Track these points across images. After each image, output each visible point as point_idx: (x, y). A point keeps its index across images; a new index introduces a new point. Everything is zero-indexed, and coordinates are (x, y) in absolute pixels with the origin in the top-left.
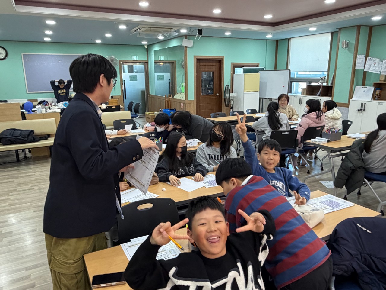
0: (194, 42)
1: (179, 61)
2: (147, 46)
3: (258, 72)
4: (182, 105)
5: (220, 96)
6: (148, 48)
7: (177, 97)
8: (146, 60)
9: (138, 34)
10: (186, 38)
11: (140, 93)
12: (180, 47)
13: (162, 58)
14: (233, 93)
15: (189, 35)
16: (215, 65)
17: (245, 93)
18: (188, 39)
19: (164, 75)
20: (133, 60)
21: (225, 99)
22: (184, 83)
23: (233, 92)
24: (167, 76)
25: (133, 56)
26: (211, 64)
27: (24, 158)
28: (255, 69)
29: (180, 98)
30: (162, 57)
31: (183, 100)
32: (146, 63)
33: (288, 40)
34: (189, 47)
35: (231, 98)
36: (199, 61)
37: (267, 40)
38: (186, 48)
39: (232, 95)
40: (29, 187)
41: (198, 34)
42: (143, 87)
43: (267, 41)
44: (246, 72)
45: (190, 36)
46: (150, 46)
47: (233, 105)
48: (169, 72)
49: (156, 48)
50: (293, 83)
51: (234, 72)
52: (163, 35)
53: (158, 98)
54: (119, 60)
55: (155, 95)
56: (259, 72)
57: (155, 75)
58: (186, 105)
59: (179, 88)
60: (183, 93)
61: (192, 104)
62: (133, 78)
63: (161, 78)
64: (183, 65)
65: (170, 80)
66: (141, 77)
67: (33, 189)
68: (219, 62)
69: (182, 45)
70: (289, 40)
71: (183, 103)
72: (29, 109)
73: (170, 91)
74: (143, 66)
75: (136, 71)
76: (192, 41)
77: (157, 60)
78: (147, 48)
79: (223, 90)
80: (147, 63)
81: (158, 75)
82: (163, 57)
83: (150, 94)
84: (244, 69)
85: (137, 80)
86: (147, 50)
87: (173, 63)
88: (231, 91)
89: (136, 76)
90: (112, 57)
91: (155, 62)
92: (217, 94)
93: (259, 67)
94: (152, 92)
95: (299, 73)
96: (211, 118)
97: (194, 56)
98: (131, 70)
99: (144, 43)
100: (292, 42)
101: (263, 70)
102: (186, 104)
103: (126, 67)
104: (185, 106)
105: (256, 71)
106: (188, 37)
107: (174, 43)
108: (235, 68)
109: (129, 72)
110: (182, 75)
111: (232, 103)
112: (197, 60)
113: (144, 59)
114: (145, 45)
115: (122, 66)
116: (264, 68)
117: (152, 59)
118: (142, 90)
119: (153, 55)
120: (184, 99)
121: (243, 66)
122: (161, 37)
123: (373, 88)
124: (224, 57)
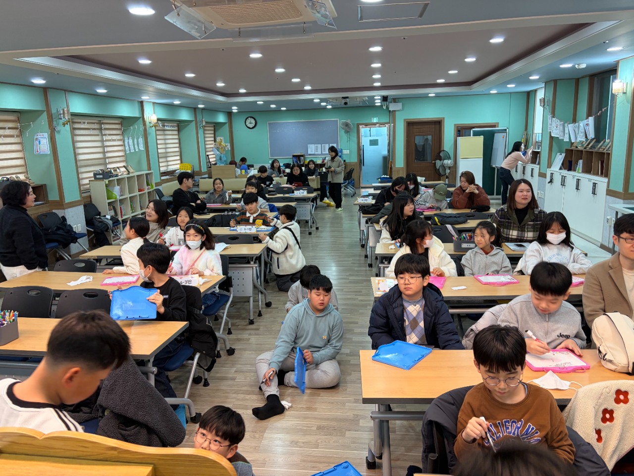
17: (461, 160)
20: (372, 122)
25: (372, 118)
26: (428, 126)
28: (493, 130)
33: (534, 92)
34: (397, 111)
36: (411, 125)
37: (511, 93)
38: (394, 112)
42: (385, 153)
54: (357, 124)
58: (394, 172)
61: (401, 172)
68: (438, 124)
70: (536, 91)
84: (473, 131)
85: (378, 145)
89: (378, 140)
93: (498, 127)
97: (405, 120)
106: (397, 101)
112: (408, 123)
116: (506, 128)
118: (384, 156)
121: (474, 128)
123: (564, 155)
124: (444, 118)
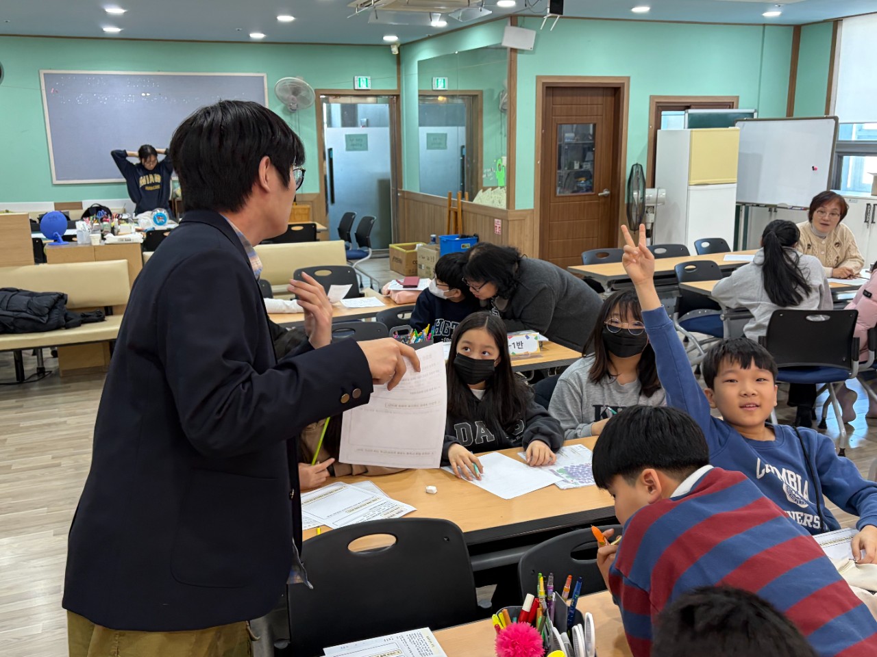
0: (537, 36)
1: (492, 91)
2: (399, 49)
3: (734, 125)
4: (498, 222)
5: (614, 198)
6: (401, 54)
7: (482, 199)
8: (395, 87)
9: (372, 17)
10: (514, 23)
11: (374, 187)
12: (497, 49)
13: (440, 84)
14: (656, 190)
15: (524, 16)
16: (601, 104)
17: (691, 188)
18: (521, 27)
19: (446, 135)
20: (356, 88)
21: (629, 206)
22: (505, 159)
23: (653, 186)
24: (455, 135)
25: (356, 77)
26: (588, 99)
27: (38, 374)
28: (726, 115)
29: (493, 202)
30: (441, 80)
31: (502, 210)
32: (395, 99)
33: (831, 26)
34: (522, 51)
35: (649, 203)
36: (552, 91)
37: (764, 25)
38: (513, 54)
39: (650, 193)
40: (47, 458)
41: (551, 12)
42: (383, 167)
43: (766, 27)
44: (695, 123)
45: (526, 18)
46: (406, 47)
47: (652, 224)
48: (462, 126)
49: (426, 53)
50: (845, 157)
51: (658, 125)
52: (445, 16)
53: (428, 203)
54: (316, 90)
55: (417, 191)
56: (738, 124)
57: (419, 135)
58: (510, 222)
59: (490, 174)
60: (501, 187)
61: (528, 221)
62: (355, 143)
63: (436, 142)
64: (504, 104)
65: (463, 147)
66: (379, 137)
67: (59, 465)
68: (614, 93)
69: (501, 44)
70: (836, 23)
71: (502, 220)
72: (57, 233)
73: (463, 181)
74: (386, 107)
75: (365, 120)
76: (532, 34)
77: (426, 87)
78: (397, 53)
79: (625, 181)
80: (398, 96)
81: (429, 135)
82: (446, 79)
83: (406, 188)
84: (689, 114)
85: (366, 149)
86: (399, 60)
87: (473, 99)
88: (649, 183)
89: (365, 136)
90: (297, 79)
91: (419, 96)
92: (606, 192)
93: (737, 108)
94: (411, 184)
95: (866, 127)
96: (583, 264)
97: (538, 78)
98: (350, 117)
99: (390, 38)
100: (845, 30)
101: (750, 117)
102: (508, 221)
103: (336, 108)
104: (505, 227)
105: (727, 122)
106: (520, 19)
107: (478, 40)
108: (663, 113)
109: (344, 125)
110: (501, 133)
111: (651, 217)
112: (547, 87)
113: (389, 85)
114: (394, 44)
115: (325, 105)
116: (752, 111)
117: (413, 85)
118: (381, 178)
119: (416, 76)
120: (503, 206)
121: (688, 107)
122: (438, 23)
124: (628, 78)
